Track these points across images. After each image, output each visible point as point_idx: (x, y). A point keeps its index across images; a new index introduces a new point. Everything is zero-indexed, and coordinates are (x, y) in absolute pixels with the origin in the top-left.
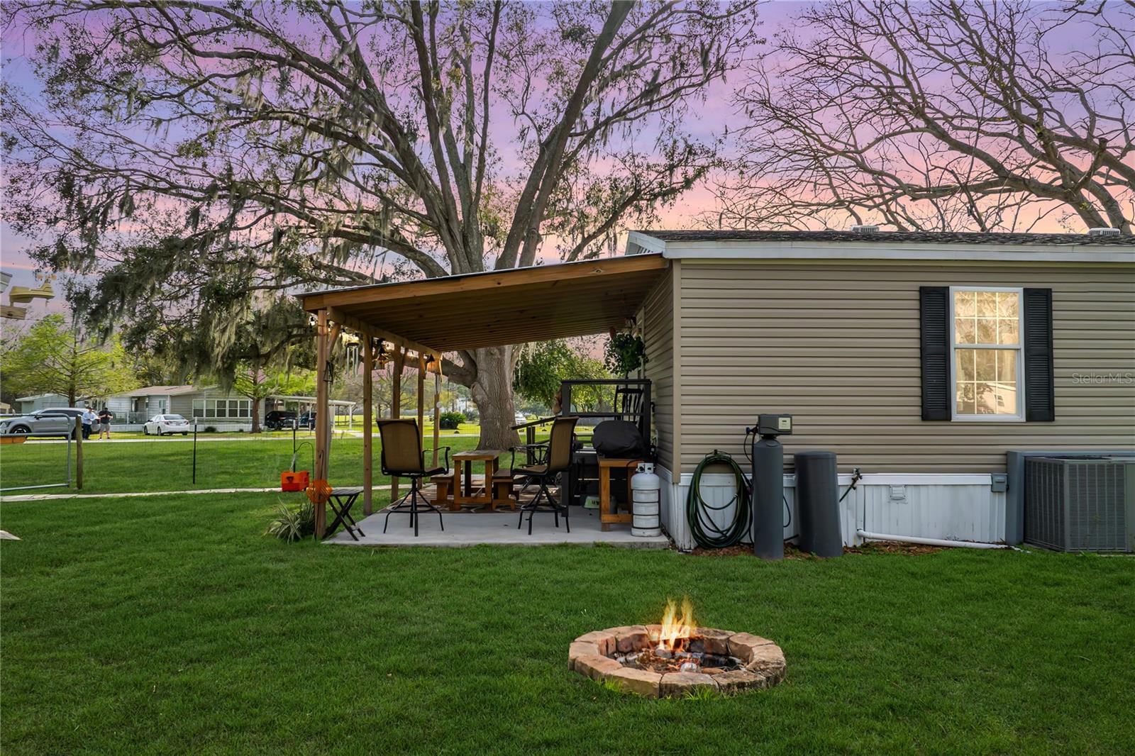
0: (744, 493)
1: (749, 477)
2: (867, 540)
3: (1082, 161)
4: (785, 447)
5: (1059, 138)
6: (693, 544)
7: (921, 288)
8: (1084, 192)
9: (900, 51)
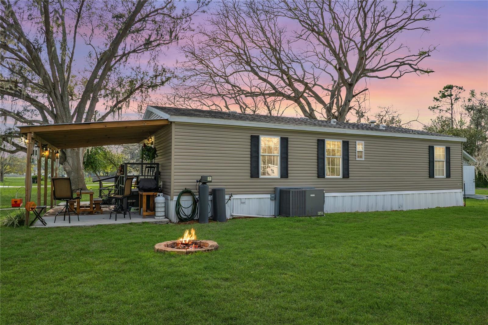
0: (195, 202)
1: (197, 197)
2: (234, 217)
3: (300, 87)
4: (209, 187)
5: (294, 79)
6: (178, 220)
7: (251, 135)
8: (301, 99)
9: (242, 40)
